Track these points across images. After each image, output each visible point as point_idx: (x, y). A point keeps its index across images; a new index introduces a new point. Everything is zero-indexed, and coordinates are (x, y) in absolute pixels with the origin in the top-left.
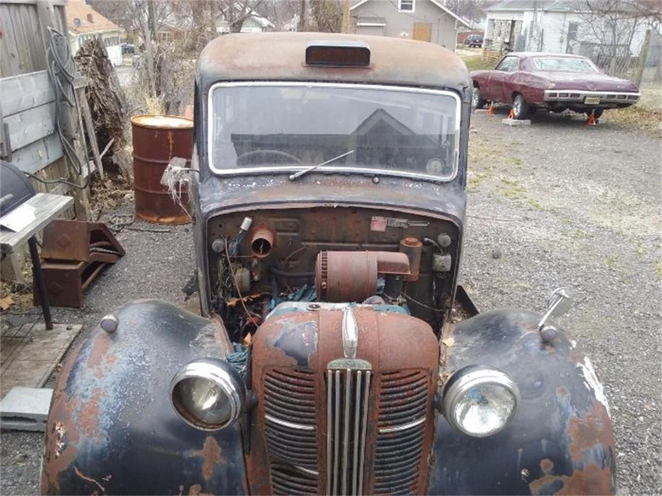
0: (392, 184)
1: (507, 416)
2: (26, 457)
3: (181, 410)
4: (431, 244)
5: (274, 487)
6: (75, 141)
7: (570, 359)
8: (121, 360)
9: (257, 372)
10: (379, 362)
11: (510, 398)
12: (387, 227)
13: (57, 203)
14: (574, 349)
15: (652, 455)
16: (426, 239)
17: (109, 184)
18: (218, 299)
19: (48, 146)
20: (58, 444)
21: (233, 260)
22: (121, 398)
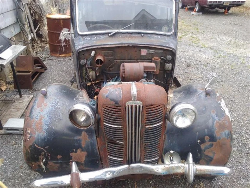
0: (149, 37)
1: (193, 120)
2: (16, 143)
3: (73, 122)
4: (164, 59)
5: (108, 148)
6: (25, 25)
7: (216, 100)
8: (49, 105)
9: (100, 107)
10: (145, 102)
11: (194, 114)
12: (147, 53)
13: (20, 49)
14: (218, 96)
15: (246, 136)
16: (162, 58)
17: (39, 42)
18: (84, 83)
19: (15, 27)
20: (28, 136)
21: (89, 68)
22: (50, 118)
